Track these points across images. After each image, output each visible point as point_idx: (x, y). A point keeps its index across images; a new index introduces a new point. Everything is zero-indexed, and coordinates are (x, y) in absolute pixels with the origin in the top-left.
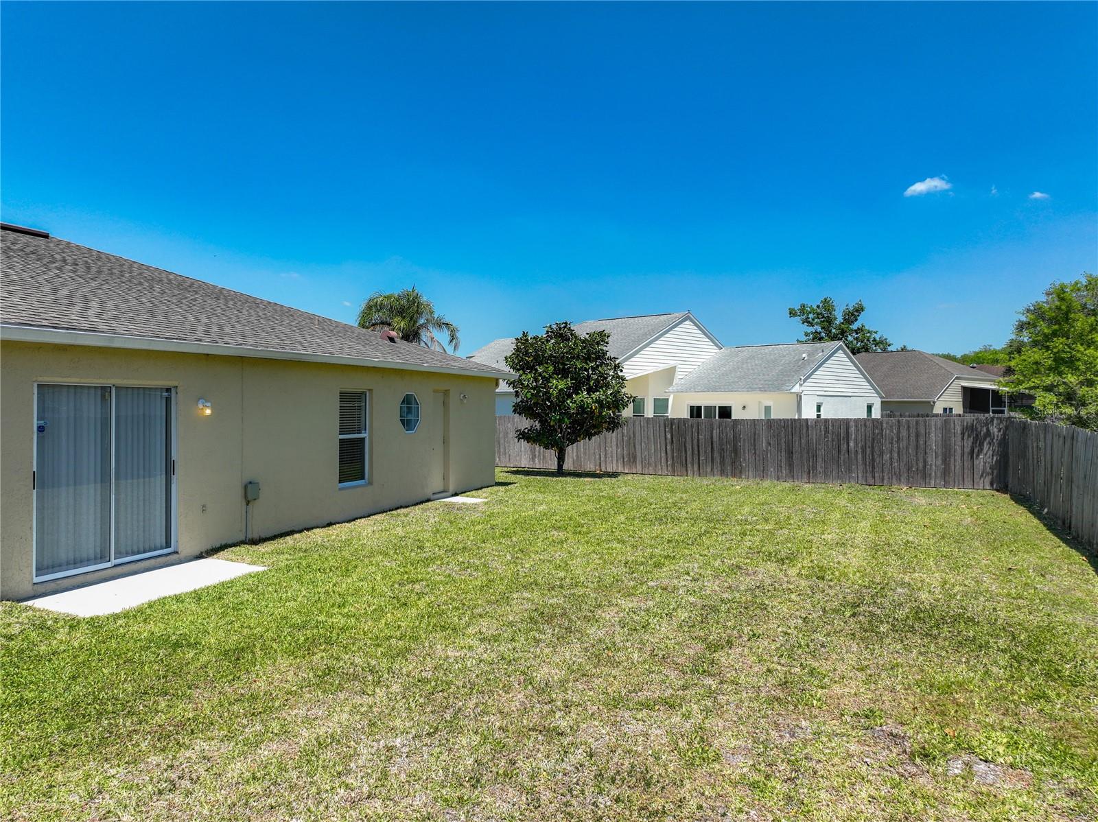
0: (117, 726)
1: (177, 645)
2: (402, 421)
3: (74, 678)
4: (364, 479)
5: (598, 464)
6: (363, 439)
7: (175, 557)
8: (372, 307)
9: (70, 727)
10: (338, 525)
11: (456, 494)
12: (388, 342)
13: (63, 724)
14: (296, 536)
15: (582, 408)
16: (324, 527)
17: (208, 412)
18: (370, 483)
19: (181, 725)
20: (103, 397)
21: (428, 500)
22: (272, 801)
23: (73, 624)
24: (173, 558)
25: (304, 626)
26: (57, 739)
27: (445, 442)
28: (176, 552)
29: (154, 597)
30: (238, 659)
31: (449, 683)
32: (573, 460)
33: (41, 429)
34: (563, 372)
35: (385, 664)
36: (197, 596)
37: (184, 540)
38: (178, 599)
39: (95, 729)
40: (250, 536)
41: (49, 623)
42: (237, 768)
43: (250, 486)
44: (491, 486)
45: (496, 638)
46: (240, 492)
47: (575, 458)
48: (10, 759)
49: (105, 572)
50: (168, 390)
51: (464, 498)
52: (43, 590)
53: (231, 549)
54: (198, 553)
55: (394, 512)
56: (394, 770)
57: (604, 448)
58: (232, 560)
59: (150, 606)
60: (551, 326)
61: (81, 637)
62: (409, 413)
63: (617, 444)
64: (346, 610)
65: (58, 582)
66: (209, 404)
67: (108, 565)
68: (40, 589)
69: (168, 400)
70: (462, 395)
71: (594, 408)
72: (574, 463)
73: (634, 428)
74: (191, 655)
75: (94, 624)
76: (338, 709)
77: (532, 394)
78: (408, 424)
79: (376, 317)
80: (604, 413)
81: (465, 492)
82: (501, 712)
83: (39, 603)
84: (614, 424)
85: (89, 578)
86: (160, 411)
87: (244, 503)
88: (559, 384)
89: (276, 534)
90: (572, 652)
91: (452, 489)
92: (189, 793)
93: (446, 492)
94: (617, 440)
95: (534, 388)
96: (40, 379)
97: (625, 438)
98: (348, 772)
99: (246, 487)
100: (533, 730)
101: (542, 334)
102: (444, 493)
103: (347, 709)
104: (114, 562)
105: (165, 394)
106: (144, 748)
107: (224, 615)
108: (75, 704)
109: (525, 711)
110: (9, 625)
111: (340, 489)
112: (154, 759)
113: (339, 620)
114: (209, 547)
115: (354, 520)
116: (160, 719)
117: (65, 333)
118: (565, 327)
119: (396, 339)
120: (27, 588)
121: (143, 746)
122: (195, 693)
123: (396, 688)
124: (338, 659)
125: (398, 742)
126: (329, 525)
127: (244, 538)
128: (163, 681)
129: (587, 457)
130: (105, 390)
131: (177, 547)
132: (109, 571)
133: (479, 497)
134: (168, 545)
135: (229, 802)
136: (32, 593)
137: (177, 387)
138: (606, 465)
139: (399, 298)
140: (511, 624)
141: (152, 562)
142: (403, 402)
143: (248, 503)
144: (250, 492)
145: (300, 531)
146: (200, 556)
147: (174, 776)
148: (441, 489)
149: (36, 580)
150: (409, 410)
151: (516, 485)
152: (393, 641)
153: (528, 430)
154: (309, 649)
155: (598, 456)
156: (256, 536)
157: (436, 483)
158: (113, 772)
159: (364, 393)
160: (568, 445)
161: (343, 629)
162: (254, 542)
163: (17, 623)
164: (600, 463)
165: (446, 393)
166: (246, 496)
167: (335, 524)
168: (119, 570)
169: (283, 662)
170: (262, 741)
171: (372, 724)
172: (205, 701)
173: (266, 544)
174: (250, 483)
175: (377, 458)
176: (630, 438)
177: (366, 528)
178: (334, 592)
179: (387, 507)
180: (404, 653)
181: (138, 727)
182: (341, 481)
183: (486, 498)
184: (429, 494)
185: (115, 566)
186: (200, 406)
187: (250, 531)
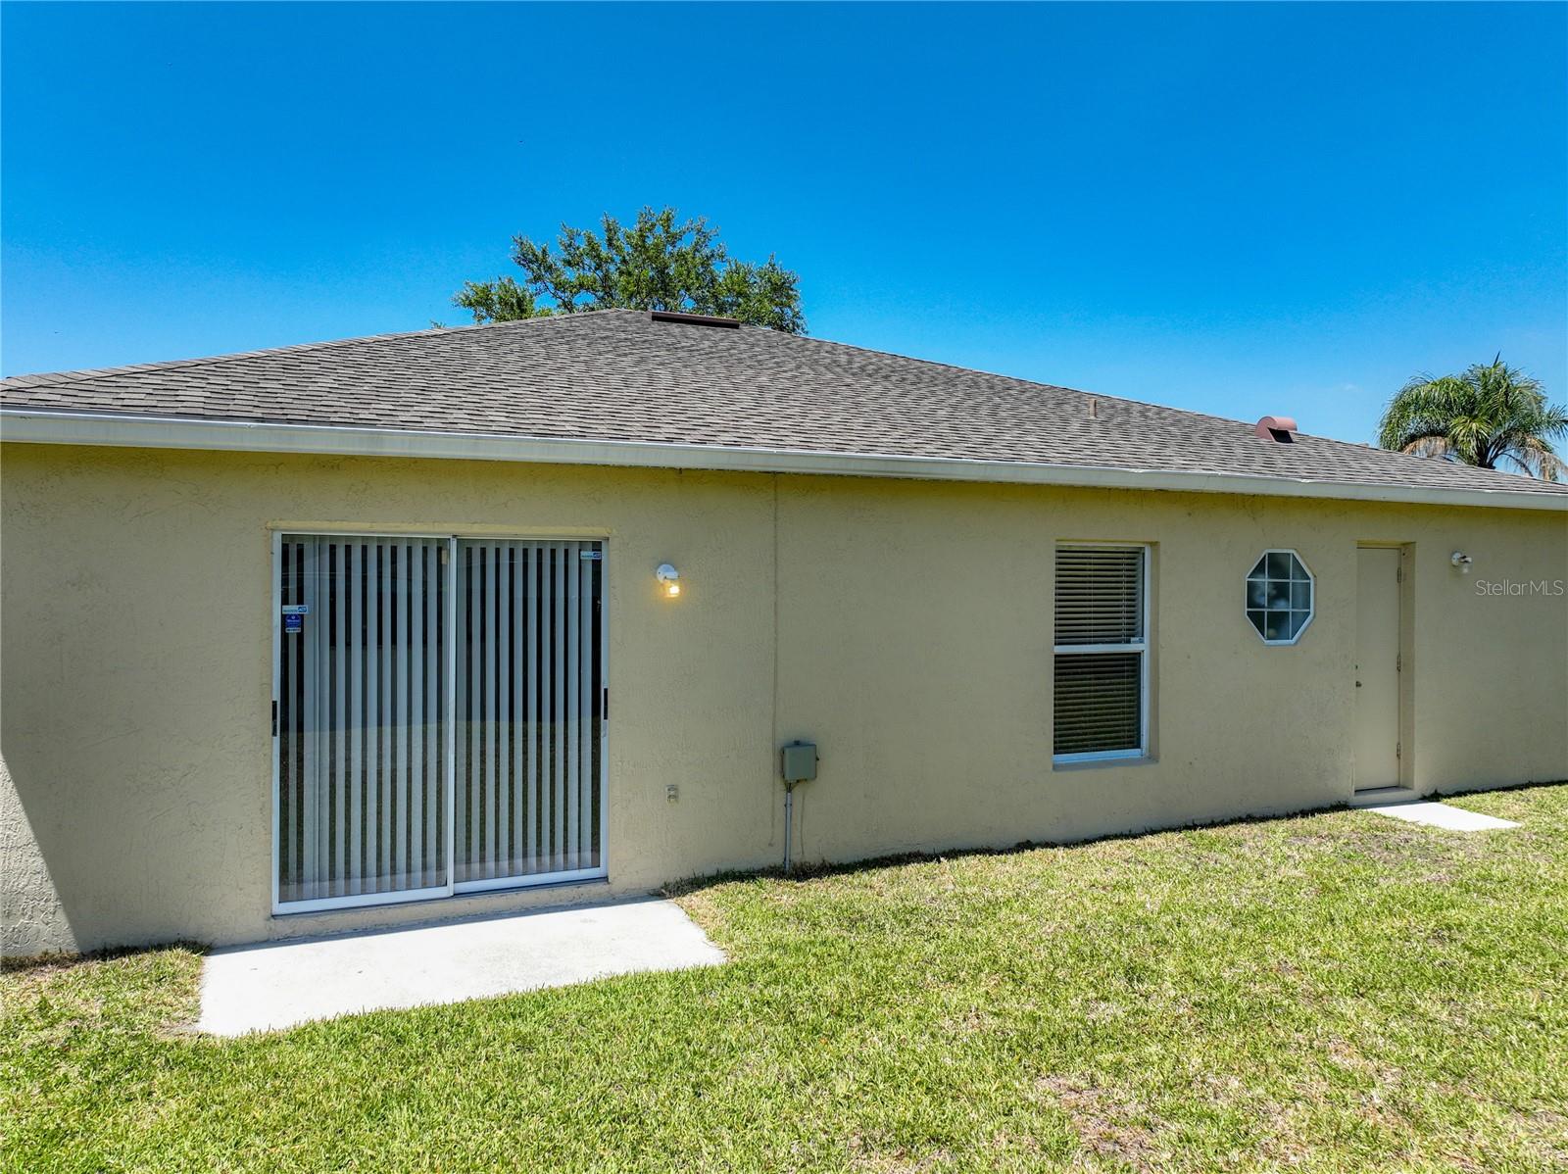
2: (1256, 618)
4: (1138, 746)
6: (1135, 658)
7: (600, 888)
8: (1405, 406)
10: (1041, 852)
11: (1435, 797)
14: (910, 868)
16: (1009, 851)
17: (674, 590)
18: (1153, 757)
21: (1342, 807)
24: (593, 892)
27: (1403, 666)
28: (603, 878)
37: (623, 855)
40: (792, 858)
43: (793, 751)
46: (767, 760)
50: (597, 546)
51: (1453, 808)
52: (289, 931)
54: (657, 884)
55: (1212, 833)
62: (1275, 598)
65: (322, 919)
66: (674, 575)
67: (440, 892)
68: (283, 928)
69: (597, 563)
70: (1457, 556)
78: (1272, 623)
81: (1459, 794)
85: (391, 915)
87: (780, 786)
91: (1421, 783)
93: (1405, 788)
96: (283, 524)
99: (784, 752)
102: (1398, 790)
104: (453, 887)
105: (589, 555)
111: (1056, 767)
114: (686, 873)
115: (1092, 841)
119: (1293, 435)
126: (1021, 847)
127: (775, 858)
131: (610, 866)
132: (438, 907)
133: (1495, 812)
134: (596, 864)
137: (608, 539)
141: (544, 895)
142: (1259, 570)
143: (789, 788)
144: (795, 761)
145: (931, 858)
146: (657, 895)
148: (1390, 779)
149: (280, 908)
150: (1279, 591)
156: (812, 858)
157: (1378, 767)
159: (1136, 554)
162: (802, 873)
165: (1405, 550)
166: (784, 774)
168: (462, 905)
173: (823, 882)
174: (797, 743)
175: (1172, 700)
182: (1057, 750)
183: (1516, 819)
184: (1345, 790)
185: (456, 895)
186: (660, 578)
187: (793, 850)
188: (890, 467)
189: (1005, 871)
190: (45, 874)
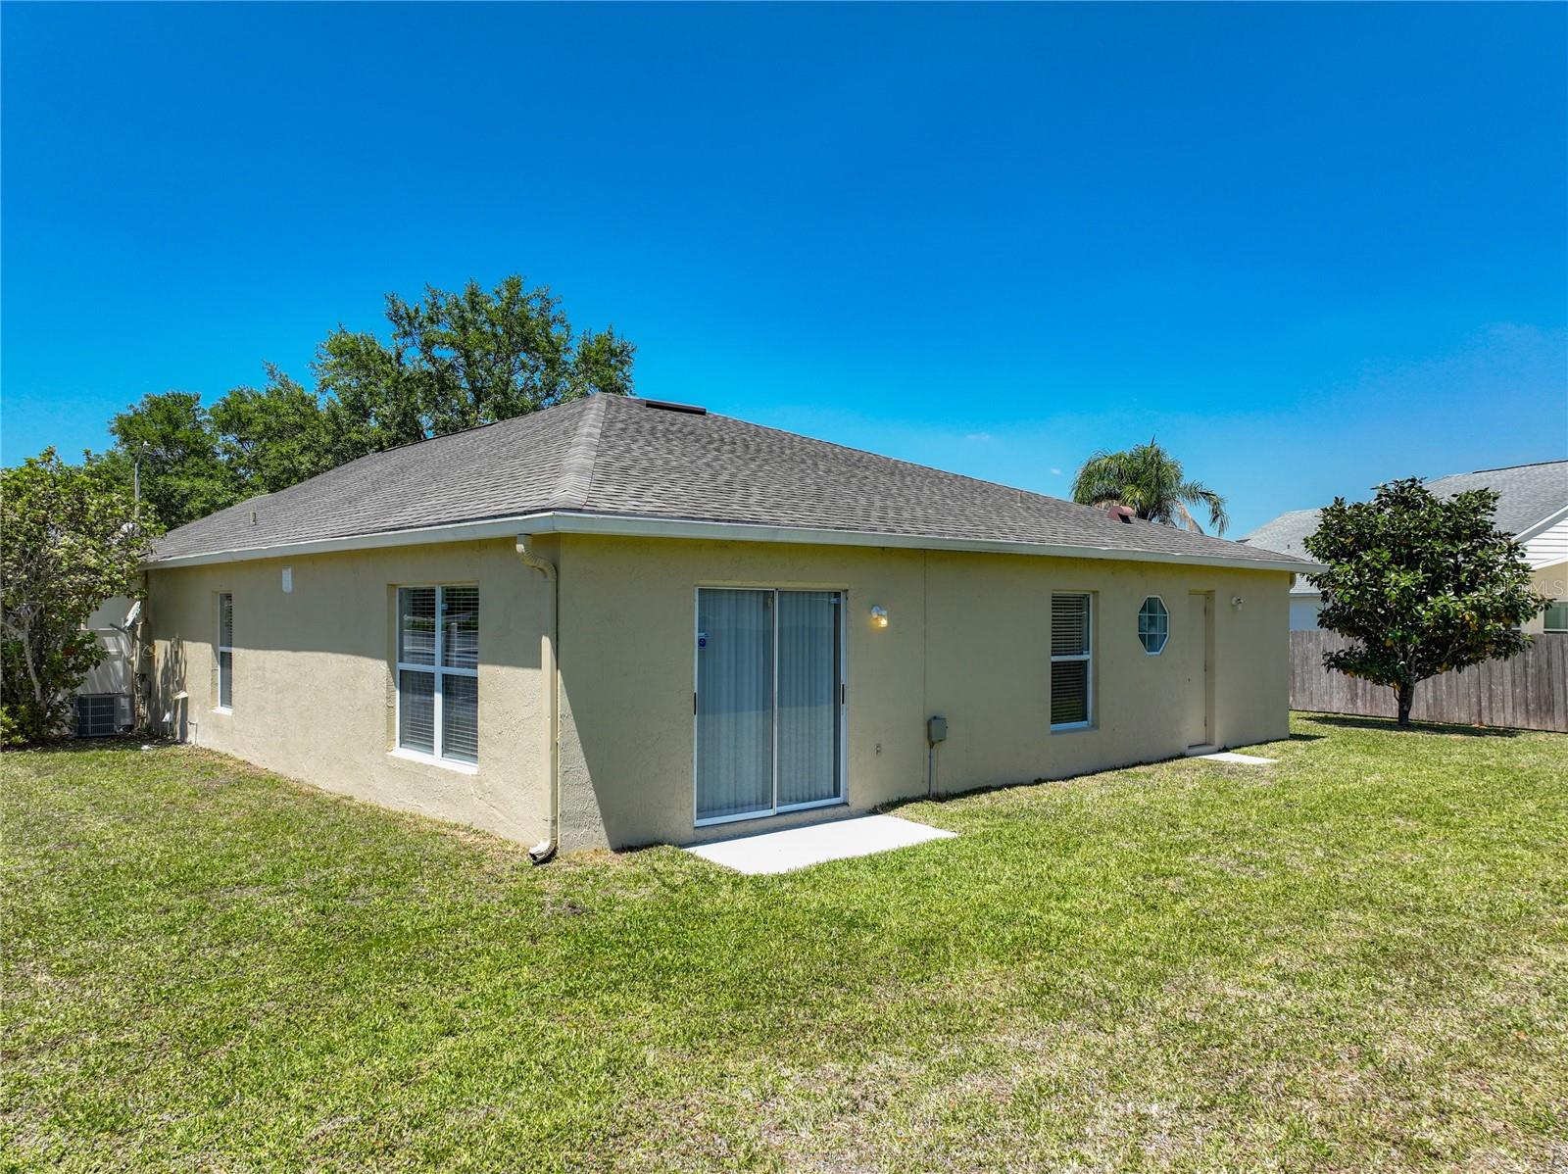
0: (789, 1015)
1: (851, 924)
2: (1142, 638)
3: (740, 947)
4: (1086, 719)
5: (1476, 711)
6: (1086, 662)
7: (844, 809)
8: (1088, 475)
9: (739, 1007)
10: (1049, 783)
11: (1225, 750)
12: (1119, 523)
13: (731, 1002)
14: (994, 794)
15: (1445, 619)
16: (1033, 784)
17: (884, 622)
18: (1095, 726)
19: (861, 1029)
20: (765, 604)
21: (1182, 756)
22: (978, 1155)
23: (737, 881)
24: (842, 812)
25: (1008, 921)
26: (726, 1018)
27: (1208, 669)
28: (846, 804)
29: (823, 860)
30: (926, 953)
31: (1231, 1037)
32: (1427, 705)
33: (702, 643)
34: (1411, 562)
35: (1128, 991)
36: (873, 862)
37: (858, 788)
38: (852, 864)
39: (766, 1014)
40: (934, 790)
41: (712, 876)
42: (932, 1101)
43: (934, 722)
44: (1283, 740)
45: (1305, 979)
46: (922, 729)
47: (1431, 701)
48: (680, 1032)
49: (767, 820)
50: (837, 595)
51: (1239, 755)
52: (704, 837)
53: (911, 805)
54: (871, 807)
55: (1131, 771)
56: (1151, 1151)
57: (1486, 687)
58: (913, 820)
59: (819, 870)
60: (1385, 486)
61: (744, 899)
62: (1152, 626)
63: (1514, 681)
64: (1068, 906)
65: (720, 829)
66: (884, 613)
67: (770, 812)
68: (701, 834)
69: (837, 607)
70: (1235, 599)
71: (1467, 618)
72: (1428, 709)
73: (1550, 653)
74: (868, 939)
75: (759, 883)
76: (1064, 1045)
77: (1352, 596)
78: (1150, 642)
79: (1099, 487)
80: (1488, 628)
81: (1239, 747)
82: (1321, 1098)
83: (700, 851)
84: (1508, 646)
85: (751, 826)
86: (827, 623)
87: (927, 745)
88: (1399, 580)
89: (968, 789)
90: (1445, 1021)
91: (1218, 741)
92: (875, 1120)
93: (1210, 744)
94: (1513, 673)
95: (1356, 587)
96: (701, 582)
97: (1531, 671)
98: (1083, 1139)
99: (929, 723)
101: (1370, 499)
102: (1205, 746)
103: (1077, 1047)
104: (777, 809)
105: (833, 600)
106: (820, 1050)
107: (907, 892)
108: (743, 979)
110: (673, 874)
111: (1053, 733)
112: (832, 1066)
113: (1058, 918)
114: (884, 800)
115: (1072, 778)
116: (836, 1016)
117: (728, 526)
118: (1412, 487)
119: (1130, 518)
120: (687, 832)
121: (820, 1046)
122: (877, 990)
123: (1145, 1029)
124: (1060, 973)
125: (1154, 1109)
126: (1038, 782)
127: (925, 791)
128: (837, 967)
129: (1454, 700)
130: (767, 595)
131: (846, 796)
132: (771, 821)
133: (1263, 755)
134: (837, 794)
135: (925, 1144)
136: (693, 839)
137: (847, 590)
138: (1491, 714)
139: (1133, 458)
140: (1329, 960)
141: (819, 813)
142: (1144, 609)
143: (932, 744)
144: (934, 730)
145: (999, 788)
146: (874, 812)
147: (856, 1094)
148: (1201, 739)
149: (698, 823)
150: (1152, 621)
151: (1325, 740)
152: (1140, 960)
153: (1346, 654)
154: (1019, 953)
155: (1474, 700)
156: (942, 790)
157: (1193, 731)
158: (786, 1072)
159: (1086, 597)
160: (1418, 680)
161: (1066, 932)
162: (940, 798)
163: (680, 872)
164: (1480, 711)
165: (1209, 595)
166: (929, 736)
167: (1045, 781)
168: (782, 820)
169: (985, 967)
170: (963, 1071)
171: (1114, 1077)
172: (888, 1003)
173: (955, 802)
174: (935, 718)
175: (1106, 690)
176: (1540, 671)
177: (1091, 790)
178: (1049, 878)
179: (1118, 763)
180: (1157, 979)
181: (811, 1022)
182: (1053, 722)
183: (1275, 758)
184: (1182, 746)
185: (779, 814)
186: (875, 616)
187: (934, 783)
188: (998, 547)
189: (1053, 793)
190: (595, 801)
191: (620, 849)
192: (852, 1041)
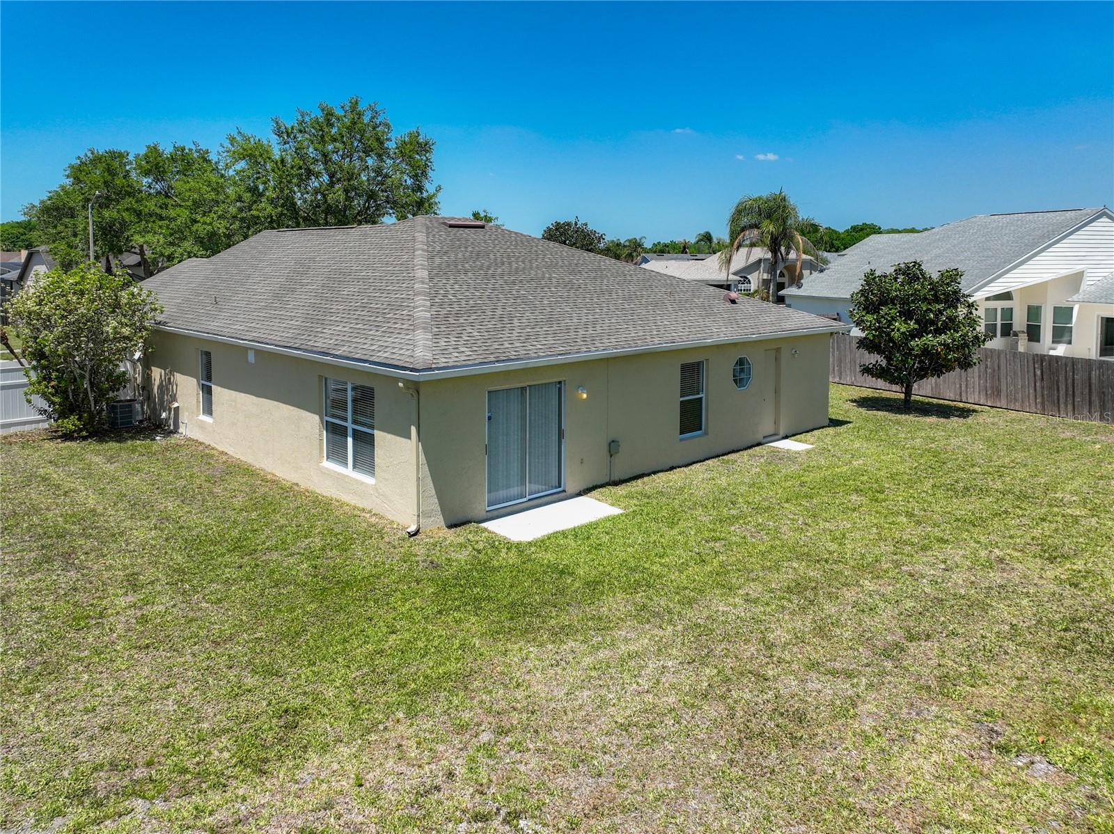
0: (533, 622)
1: (562, 572)
2: (735, 381)
3: (511, 586)
4: (701, 429)
5: (959, 393)
6: (701, 398)
7: (563, 494)
8: (740, 211)
9: (512, 619)
10: (678, 469)
11: (786, 437)
13: (509, 616)
14: (646, 479)
15: (926, 351)
16: (667, 471)
17: (585, 396)
18: (706, 433)
19: (562, 628)
20: (522, 393)
21: (759, 444)
22: (601, 683)
23: (509, 546)
24: (562, 496)
25: (633, 570)
26: (507, 624)
27: (777, 391)
28: (564, 491)
29: (551, 532)
30: (594, 590)
31: (712, 631)
32: (932, 388)
33: (490, 418)
34: (907, 315)
35: (678, 608)
36: (575, 533)
37: (570, 484)
38: (564, 534)
39: (522, 623)
40: (612, 479)
41: (497, 543)
42: (588, 661)
43: (612, 444)
44: (823, 427)
45: (756, 601)
46: (606, 448)
47: (934, 385)
48: (488, 632)
49: (523, 504)
50: (560, 383)
51: (793, 442)
53: (599, 490)
54: (578, 491)
55: (725, 457)
56: (664, 680)
57: (965, 379)
58: (599, 500)
59: (549, 538)
60: (899, 264)
61: (513, 558)
62: (741, 373)
63: (980, 376)
64: (663, 561)
66: (585, 391)
67: (525, 500)
68: (490, 515)
69: (560, 389)
70: (794, 351)
71: (939, 350)
72: (932, 390)
74: (569, 581)
75: (519, 548)
76: (643, 635)
77: (874, 335)
78: (739, 381)
79: (745, 221)
80: (950, 357)
81: (794, 435)
82: (736, 657)
83: (488, 525)
84: (965, 364)
85: (515, 508)
86: (555, 402)
87: (609, 456)
88: (901, 326)
89: (632, 476)
91: (781, 433)
92: (564, 669)
93: (777, 435)
94: (979, 372)
95: (876, 330)
96: (489, 389)
97: (989, 371)
98: (640, 676)
99: (610, 444)
100: (750, 672)
101: (890, 270)
102: (775, 436)
103: (648, 636)
104: (528, 497)
105: (558, 386)
106: (545, 639)
107: (589, 552)
108: (513, 604)
109: (752, 658)
110: (477, 542)
111: (681, 440)
112: (550, 647)
113: (656, 568)
114: (585, 487)
115: (691, 464)
116: (553, 622)
118: (914, 266)
119: (737, 300)
120: (483, 514)
121: (545, 636)
122: (571, 609)
123: (680, 628)
124: (651, 600)
125: (670, 664)
126: (672, 468)
127: (608, 480)
128: (554, 597)
129: (947, 385)
130: (523, 389)
131: (565, 487)
132: (525, 504)
133: (805, 442)
134: (560, 487)
135: (582, 678)
136: (486, 517)
137: (565, 381)
138: (967, 395)
139: (768, 200)
140: (771, 591)
141: (550, 498)
142: (737, 363)
143: (611, 456)
144: (613, 447)
145: (649, 475)
146: (579, 494)
147: (558, 658)
148: (772, 432)
149: (488, 509)
150: (742, 370)
151: (850, 425)
152: (687, 592)
153: (873, 365)
154: (635, 589)
155: (958, 386)
156: (617, 479)
157: (767, 427)
158: (531, 649)
159: (702, 362)
160: (915, 381)
161: (660, 576)
162: (616, 483)
163: (481, 541)
164: (961, 393)
165: (778, 351)
166: (610, 452)
167: (675, 468)
168: (531, 503)
169: (619, 596)
170: (600, 648)
171: (660, 650)
172: (573, 616)
173: (623, 486)
174: (613, 441)
175: (710, 416)
176: (994, 371)
177: (698, 472)
178: (659, 543)
179: (720, 452)
180: (690, 602)
181: (542, 625)
182: (682, 433)
183: (812, 444)
184: (760, 438)
185: (529, 500)
186: (580, 392)
187: (612, 476)
189: (676, 477)
190: (438, 504)
191: (450, 527)
192: (559, 634)
